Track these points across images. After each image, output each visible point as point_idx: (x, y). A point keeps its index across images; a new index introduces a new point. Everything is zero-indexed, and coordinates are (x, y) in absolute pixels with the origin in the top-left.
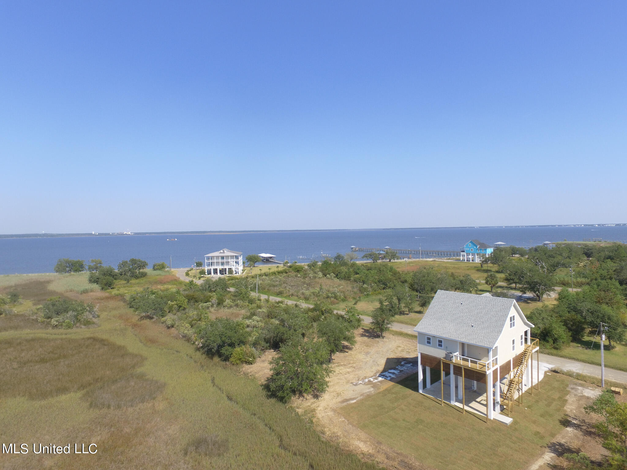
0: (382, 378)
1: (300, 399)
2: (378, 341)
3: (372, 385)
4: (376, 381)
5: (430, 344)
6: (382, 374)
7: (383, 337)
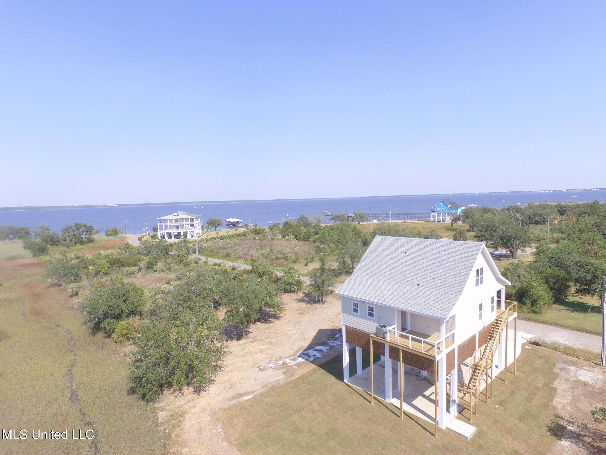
0: (303, 358)
1: (173, 395)
2: (316, 308)
3: (285, 370)
4: (293, 363)
5: (358, 312)
6: (305, 352)
7: (324, 302)
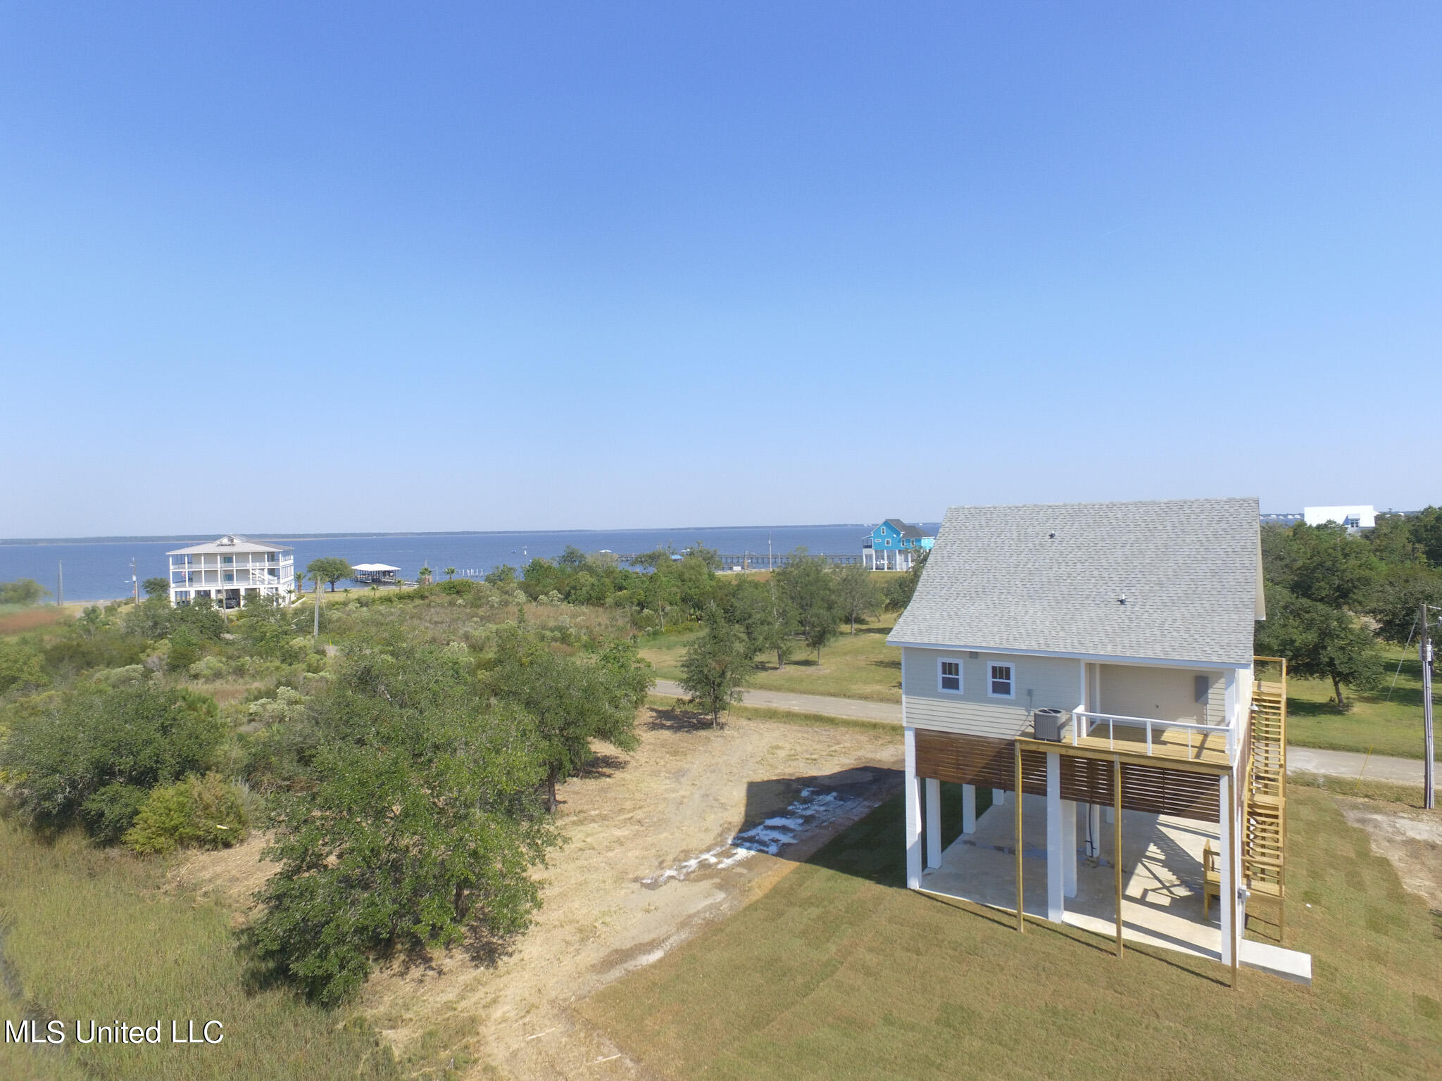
0: (749, 849)
3: (717, 880)
4: (727, 862)
5: (957, 688)
6: (745, 835)
7: (722, 726)
